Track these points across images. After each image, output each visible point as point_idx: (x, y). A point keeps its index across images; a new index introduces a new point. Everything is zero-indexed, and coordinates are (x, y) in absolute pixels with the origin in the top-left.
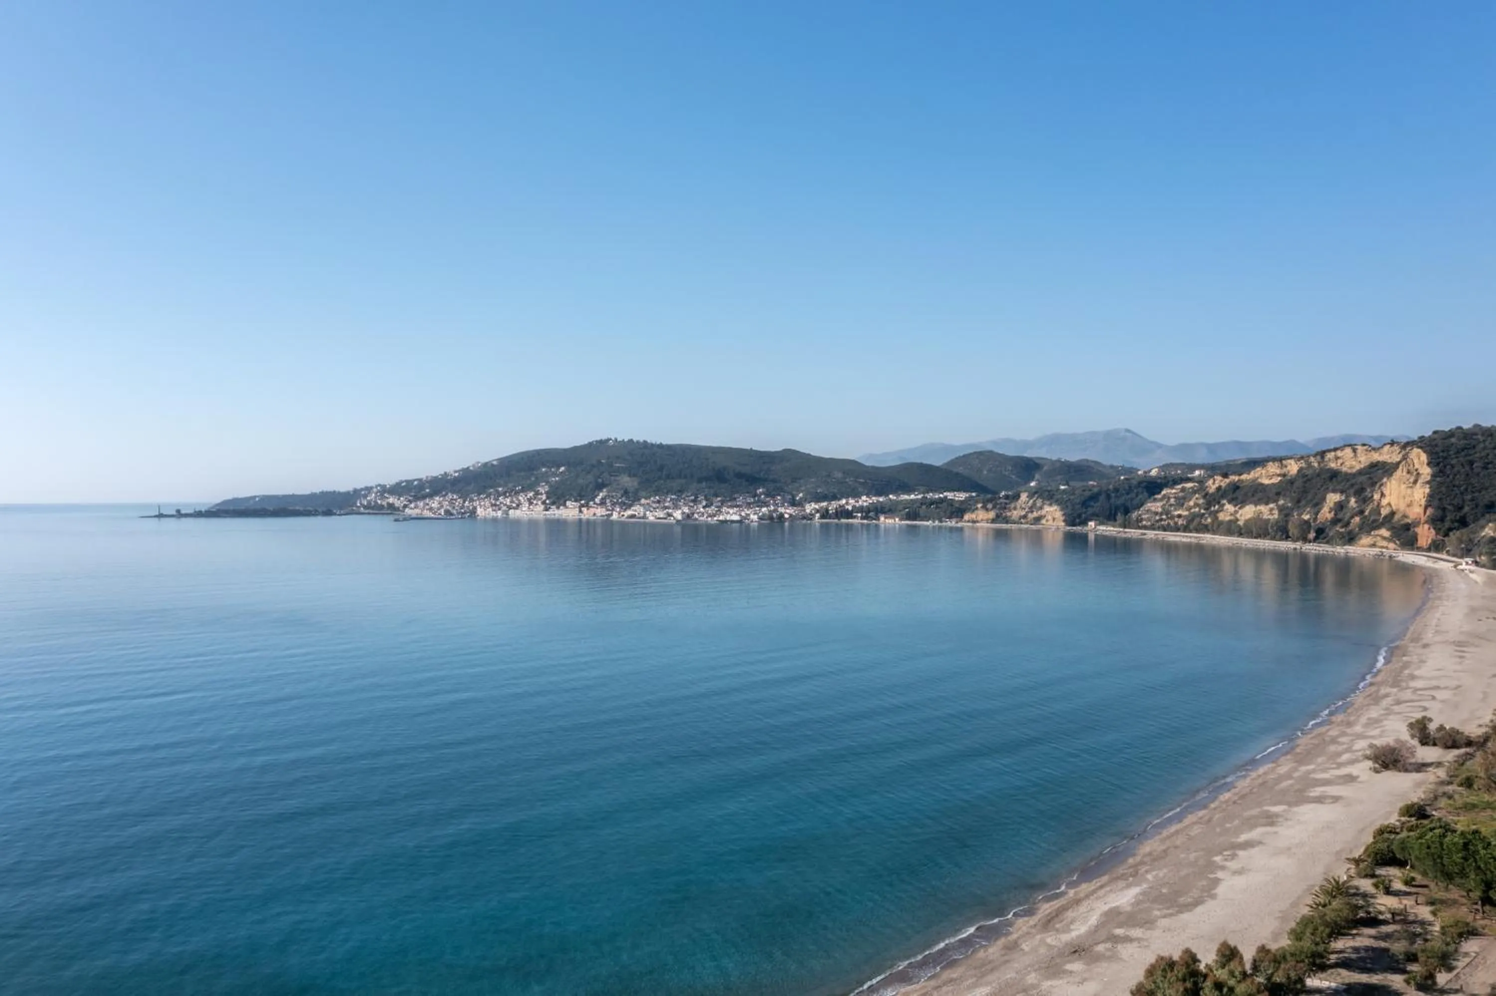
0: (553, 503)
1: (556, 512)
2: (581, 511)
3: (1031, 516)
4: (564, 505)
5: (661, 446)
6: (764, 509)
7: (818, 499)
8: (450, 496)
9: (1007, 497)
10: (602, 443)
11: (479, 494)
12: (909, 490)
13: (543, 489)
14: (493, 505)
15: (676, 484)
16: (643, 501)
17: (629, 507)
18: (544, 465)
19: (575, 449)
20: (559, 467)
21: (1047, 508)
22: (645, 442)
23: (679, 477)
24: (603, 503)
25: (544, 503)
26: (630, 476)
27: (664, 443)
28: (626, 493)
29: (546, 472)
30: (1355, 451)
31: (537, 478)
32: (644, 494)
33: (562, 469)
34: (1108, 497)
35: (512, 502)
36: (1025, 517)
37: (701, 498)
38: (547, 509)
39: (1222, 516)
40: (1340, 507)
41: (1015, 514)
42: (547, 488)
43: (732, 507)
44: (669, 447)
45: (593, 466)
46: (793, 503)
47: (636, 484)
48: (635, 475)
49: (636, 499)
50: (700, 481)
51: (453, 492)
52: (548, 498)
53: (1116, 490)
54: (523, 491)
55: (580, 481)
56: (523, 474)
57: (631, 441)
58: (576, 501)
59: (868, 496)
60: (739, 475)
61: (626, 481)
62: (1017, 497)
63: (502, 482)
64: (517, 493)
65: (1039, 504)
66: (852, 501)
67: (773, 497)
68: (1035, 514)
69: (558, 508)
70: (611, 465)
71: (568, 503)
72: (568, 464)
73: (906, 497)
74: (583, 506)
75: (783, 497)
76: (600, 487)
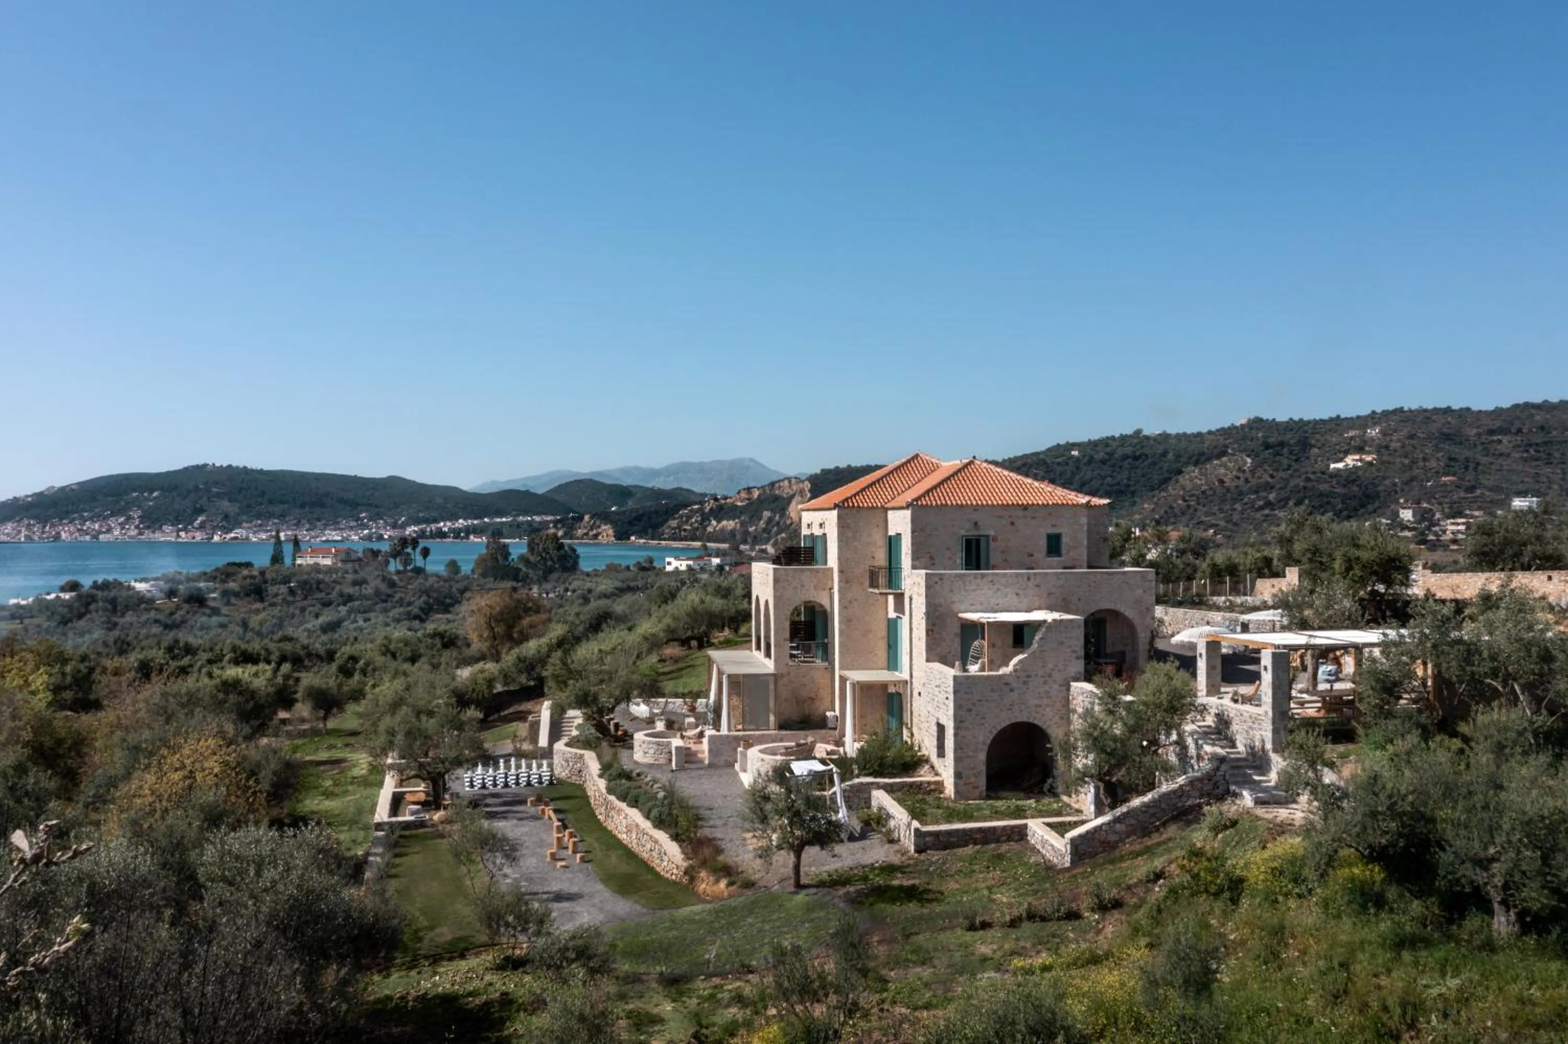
0: (148, 528)
1: (152, 536)
2: (178, 536)
3: (591, 533)
4: (160, 528)
5: (261, 472)
6: (366, 532)
7: (417, 522)
8: (26, 521)
9: (573, 518)
10: (200, 469)
11: (61, 520)
12: (501, 514)
13: (136, 514)
14: (79, 530)
15: (278, 509)
16: (245, 525)
17: (230, 531)
18: (134, 490)
19: (169, 474)
20: (151, 492)
21: (603, 527)
22: (245, 468)
23: (281, 502)
24: (202, 527)
25: (137, 527)
26: (230, 501)
27: (265, 468)
28: (226, 517)
29: (137, 497)
30: (790, 482)
31: (127, 503)
32: (245, 518)
33: (155, 494)
34: (650, 518)
35: (101, 526)
36: (586, 534)
37: (303, 521)
38: (141, 534)
39: (710, 529)
40: (770, 520)
41: (580, 532)
42: (140, 513)
43: (335, 530)
44: (269, 473)
45: (189, 491)
46: (394, 526)
47: (237, 510)
48: (235, 501)
49: (238, 524)
50: (303, 506)
51: (29, 518)
52: (141, 522)
53: (656, 512)
54: (112, 515)
55: (176, 506)
56: (110, 499)
57: (230, 466)
58: (173, 525)
59: (465, 519)
60: (342, 501)
61: (225, 505)
62: (581, 518)
63: (87, 507)
64: (106, 518)
65: (598, 523)
66: (449, 524)
67: (375, 521)
68: (594, 532)
69: (154, 532)
70: (208, 490)
71: (164, 527)
72: (162, 489)
73: (499, 520)
74: (181, 530)
75: (386, 522)
76: (199, 511)
